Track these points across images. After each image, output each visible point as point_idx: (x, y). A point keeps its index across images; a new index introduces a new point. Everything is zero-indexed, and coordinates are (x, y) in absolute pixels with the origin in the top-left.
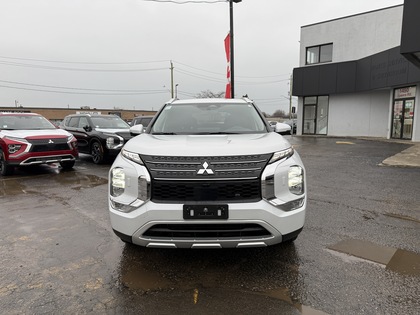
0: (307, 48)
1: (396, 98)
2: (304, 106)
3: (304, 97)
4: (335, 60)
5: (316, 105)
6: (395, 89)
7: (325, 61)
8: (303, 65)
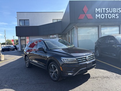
0: (20, 20)
1: (51, 38)
2: (21, 40)
3: (20, 37)
4: (30, 25)
5: (25, 40)
6: (50, 35)
7: (26, 25)
8: (19, 26)
